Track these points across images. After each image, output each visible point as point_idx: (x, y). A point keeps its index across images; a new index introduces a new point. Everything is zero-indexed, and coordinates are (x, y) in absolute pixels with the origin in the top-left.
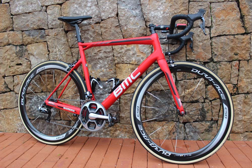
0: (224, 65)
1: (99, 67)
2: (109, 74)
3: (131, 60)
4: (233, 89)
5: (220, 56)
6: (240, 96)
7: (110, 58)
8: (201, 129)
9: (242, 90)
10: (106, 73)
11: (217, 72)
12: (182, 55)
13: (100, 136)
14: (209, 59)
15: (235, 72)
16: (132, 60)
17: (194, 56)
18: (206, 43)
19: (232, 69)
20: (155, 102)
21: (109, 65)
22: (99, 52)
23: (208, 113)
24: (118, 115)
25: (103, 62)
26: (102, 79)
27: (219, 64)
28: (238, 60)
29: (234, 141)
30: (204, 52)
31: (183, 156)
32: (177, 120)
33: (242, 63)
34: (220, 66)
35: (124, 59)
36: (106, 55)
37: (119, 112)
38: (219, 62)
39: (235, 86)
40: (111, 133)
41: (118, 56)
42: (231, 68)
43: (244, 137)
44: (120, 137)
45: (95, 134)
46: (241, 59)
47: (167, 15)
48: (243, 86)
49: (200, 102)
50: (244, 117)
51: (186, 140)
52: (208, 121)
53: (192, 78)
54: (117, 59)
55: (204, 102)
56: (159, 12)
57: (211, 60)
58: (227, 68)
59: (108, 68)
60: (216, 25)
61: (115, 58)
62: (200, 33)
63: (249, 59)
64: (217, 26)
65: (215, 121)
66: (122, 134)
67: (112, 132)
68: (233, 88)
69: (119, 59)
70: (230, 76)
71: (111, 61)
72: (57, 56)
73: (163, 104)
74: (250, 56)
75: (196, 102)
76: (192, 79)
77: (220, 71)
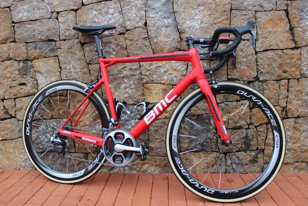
0: (271, 84)
1: (123, 88)
2: (136, 96)
3: (163, 79)
4: (281, 113)
5: (266, 74)
6: (289, 121)
7: (137, 77)
8: (245, 161)
9: (292, 113)
10: (132, 95)
11: (263, 93)
12: (223, 73)
13: (125, 171)
14: (254, 78)
15: (283, 93)
16: (164, 79)
17: (237, 73)
18: (251, 59)
19: (281, 89)
20: (191, 129)
21: (136, 84)
22: (124, 69)
23: (253, 141)
24: (146, 145)
25: (129, 81)
27: (266, 83)
28: (287, 78)
29: (283, 174)
30: (248, 70)
31: (229, 192)
32: (217, 150)
33: (291, 83)
34: (266, 86)
35: (153, 78)
36: (131, 73)
37: (148, 142)
38: (266, 81)
39: (284, 109)
40: (138, 167)
41: (147, 74)
42: (280, 87)
43: (294, 168)
44: (149, 171)
45: (118, 169)
46: (290, 77)
47: (205, 25)
48: (293, 109)
49: (244, 129)
50: (294, 145)
51: (228, 173)
52: (253, 150)
53: (234, 100)
54: (145, 77)
55: (249, 128)
56: (196, 22)
57: (257, 78)
58: (275, 89)
59: (134, 88)
60: (262, 38)
61: (143, 77)
62: (243, 47)
63: (300, 78)
64: (263, 39)
65: (261, 150)
66: (151, 168)
67: (140, 166)
68: (282, 111)
69: (148, 78)
70: (278, 97)
71: (138, 80)
72: (72, 73)
73: (200, 131)
74: (301, 74)
75: (239, 129)
76: (235, 102)
77: (266, 92)
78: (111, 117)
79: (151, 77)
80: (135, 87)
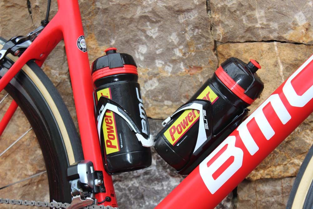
1: (142, 58)
2: (188, 88)
3: (290, 23)
7: (193, 16)
10: (175, 85)
16: (295, 24)
21: (188, 46)
25: (162, 34)
26: (158, 111)
41: (229, 5)
54: (223, 18)
59: (182, 60)
61: (217, 17)
69: (235, 20)
71: (197, 27)
78: (80, 158)
79: (244, 18)
80: (184, 54)
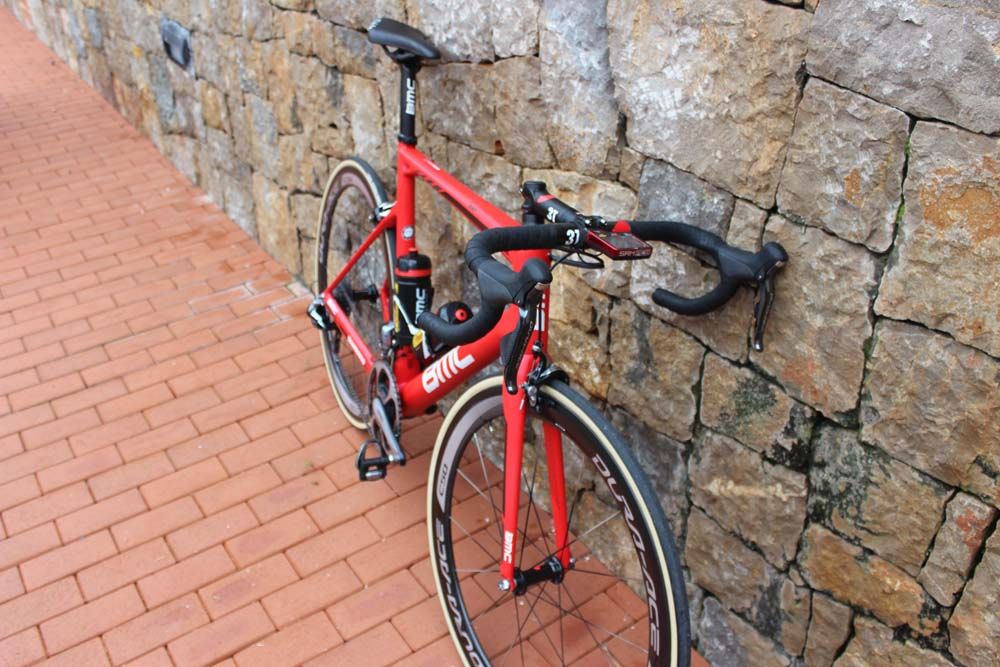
0: (905, 483)
4: (920, 617)
5: (892, 429)
9: (965, 650)
11: (861, 492)
12: (731, 331)
14: (838, 413)
15: (951, 550)
17: (776, 360)
18: (841, 330)
19: (945, 527)
27: (884, 462)
28: (988, 502)
30: (825, 368)
34: (884, 476)
38: (886, 455)
39: (937, 612)
42: (942, 519)
47: (698, 115)
48: (972, 640)
49: (768, 562)
53: (754, 448)
55: (786, 574)
56: (668, 91)
57: (852, 421)
58: (917, 510)
60: (911, 261)
62: (823, 265)
64: (914, 270)
68: (924, 611)
70: (922, 550)
75: (755, 551)
77: (876, 498)
